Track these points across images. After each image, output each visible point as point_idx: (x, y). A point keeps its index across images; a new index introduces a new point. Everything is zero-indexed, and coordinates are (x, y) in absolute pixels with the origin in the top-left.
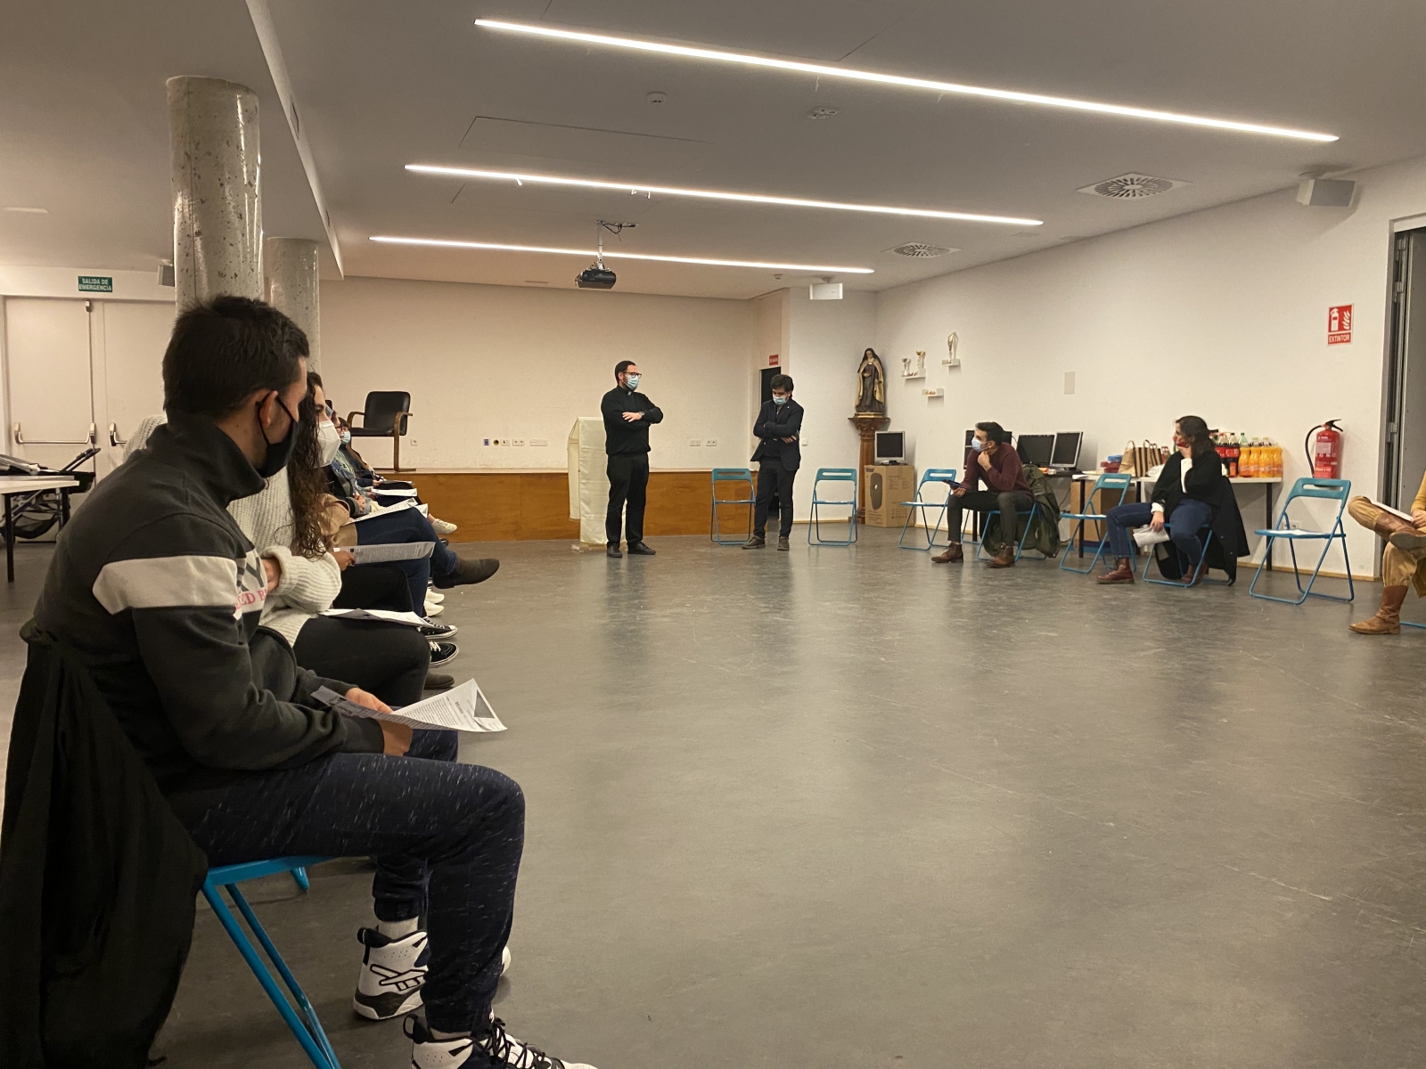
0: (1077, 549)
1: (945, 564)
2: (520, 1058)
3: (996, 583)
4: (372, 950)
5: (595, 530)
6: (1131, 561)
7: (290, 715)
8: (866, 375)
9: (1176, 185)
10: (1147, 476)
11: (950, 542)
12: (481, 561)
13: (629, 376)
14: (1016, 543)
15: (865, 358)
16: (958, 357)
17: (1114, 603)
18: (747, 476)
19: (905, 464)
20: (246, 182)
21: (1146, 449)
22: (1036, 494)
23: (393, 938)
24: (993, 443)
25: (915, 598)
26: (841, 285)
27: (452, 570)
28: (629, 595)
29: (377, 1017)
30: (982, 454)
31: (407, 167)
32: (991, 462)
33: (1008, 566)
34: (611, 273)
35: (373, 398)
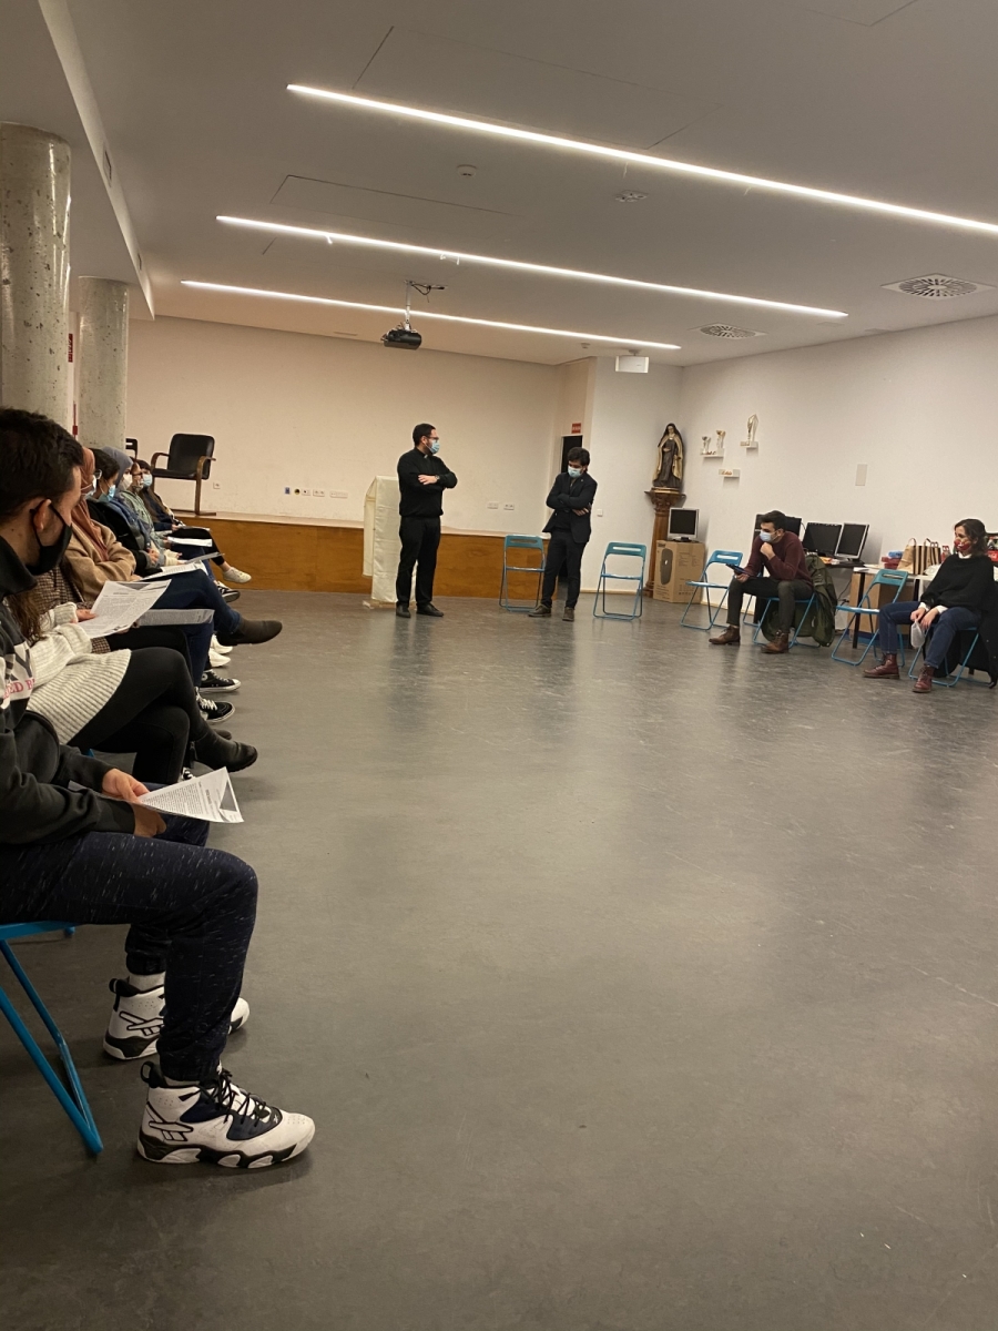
0: (852, 639)
1: (721, 646)
2: (242, 1106)
3: (766, 670)
4: (122, 1000)
5: (385, 590)
6: (899, 656)
7: (49, 796)
8: (665, 450)
9: (980, 288)
10: (924, 574)
11: (729, 624)
12: (264, 622)
13: (433, 441)
14: (792, 629)
15: (667, 432)
16: (756, 440)
17: (875, 698)
18: (540, 544)
19: (697, 542)
20: (55, 232)
21: (926, 548)
22: (816, 584)
23: (141, 989)
24: (779, 533)
25: (685, 680)
26: (647, 359)
27: (235, 630)
28: (412, 658)
29: (123, 1058)
30: (766, 543)
31: (219, 218)
32: (774, 550)
33: (781, 652)
34: (416, 335)
35: (179, 441)
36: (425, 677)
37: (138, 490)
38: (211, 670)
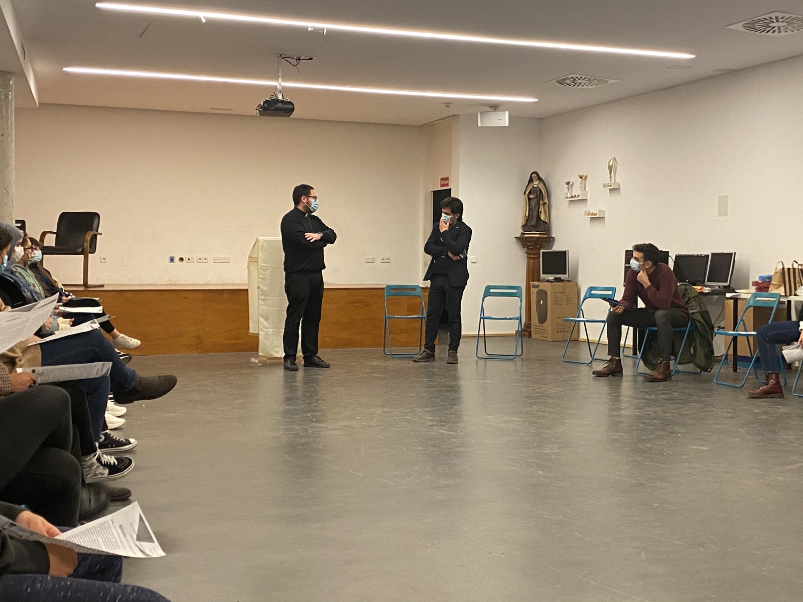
0: (731, 364)
1: (605, 378)
3: (653, 397)
5: (272, 344)
6: (780, 376)
8: (531, 196)
10: (795, 295)
11: (610, 356)
12: (160, 376)
13: (312, 200)
14: (672, 357)
15: (531, 180)
16: (617, 181)
17: (764, 417)
18: (419, 292)
19: (569, 281)
21: (794, 269)
22: (691, 312)
24: (650, 263)
25: (575, 411)
26: (507, 113)
27: (131, 388)
28: (303, 408)
30: (641, 272)
32: (650, 279)
33: (664, 380)
34: (290, 103)
35: (65, 218)
36: (319, 424)
37: (29, 263)
38: (108, 431)
